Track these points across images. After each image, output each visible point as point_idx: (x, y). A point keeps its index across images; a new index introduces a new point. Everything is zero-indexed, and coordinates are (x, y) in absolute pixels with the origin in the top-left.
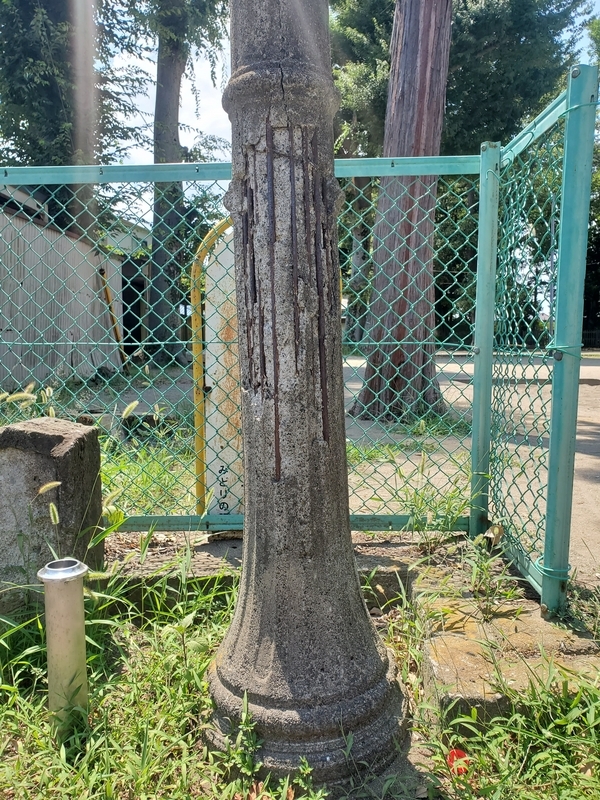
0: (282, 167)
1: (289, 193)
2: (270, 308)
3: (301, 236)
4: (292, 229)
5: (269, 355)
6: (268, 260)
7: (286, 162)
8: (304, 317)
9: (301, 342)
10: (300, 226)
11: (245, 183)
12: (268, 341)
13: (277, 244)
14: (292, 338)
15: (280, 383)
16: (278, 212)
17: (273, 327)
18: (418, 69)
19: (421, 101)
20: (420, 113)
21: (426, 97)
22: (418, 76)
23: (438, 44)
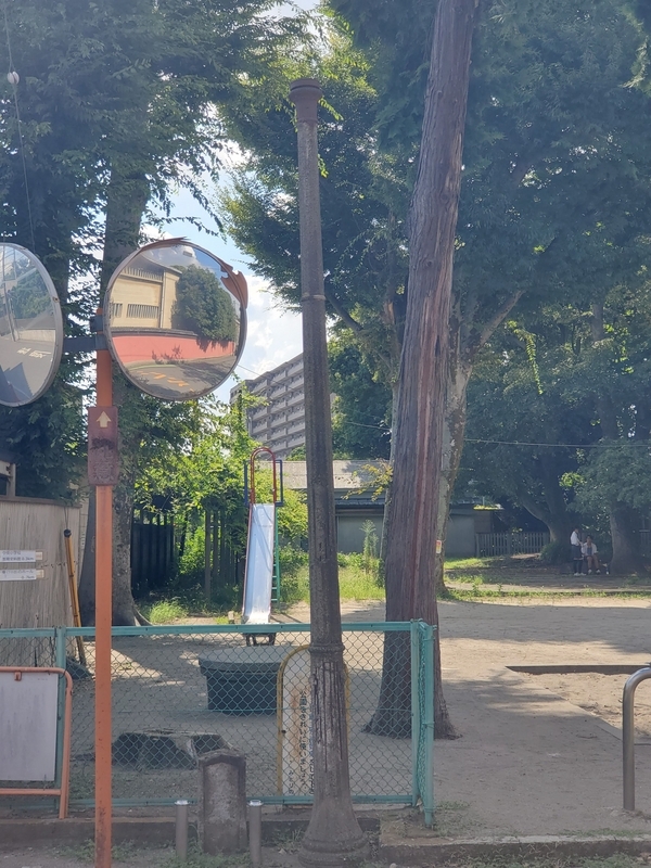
1: (329, 682)
2: (323, 717)
3: (333, 694)
4: (330, 692)
6: (323, 702)
9: (333, 728)
10: (333, 691)
13: (326, 697)
14: (331, 726)
16: (326, 686)
17: (325, 723)
18: (418, 439)
19: (421, 464)
20: (421, 473)
21: (425, 461)
22: (418, 444)
23: (434, 419)
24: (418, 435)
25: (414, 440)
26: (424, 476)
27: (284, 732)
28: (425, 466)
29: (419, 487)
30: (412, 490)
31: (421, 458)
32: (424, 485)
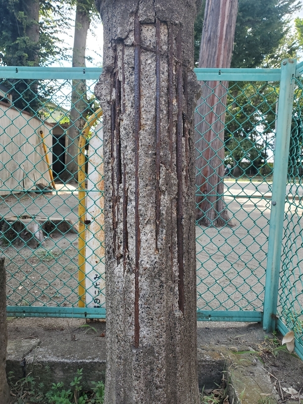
0: (148, 61)
1: (154, 85)
2: (134, 190)
3: (163, 124)
4: (156, 119)
5: (132, 231)
6: (133, 146)
7: (153, 56)
8: (165, 199)
9: (161, 222)
10: (163, 115)
11: (114, 75)
12: (131, 220)
13: (141, 132)
14: (154, 218)
15: (141, 259)
16: (143, 102)
17: (136, 207)
18: (219, 25)
19: (220, 43)
20: (220, 50)
21: (223, 41)
22: (219, 29)
23: (231, 11)
24: (220, 22)
25: (217, 26)
26: (222, 52)
27: (88, 222)
28: (223, 45)
29: (218, 59)
30: (214, 62)
31: (221, 38)
32: (222, 58)
